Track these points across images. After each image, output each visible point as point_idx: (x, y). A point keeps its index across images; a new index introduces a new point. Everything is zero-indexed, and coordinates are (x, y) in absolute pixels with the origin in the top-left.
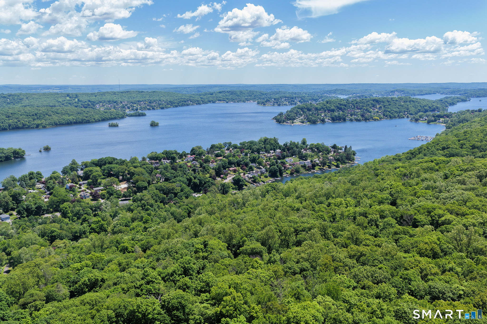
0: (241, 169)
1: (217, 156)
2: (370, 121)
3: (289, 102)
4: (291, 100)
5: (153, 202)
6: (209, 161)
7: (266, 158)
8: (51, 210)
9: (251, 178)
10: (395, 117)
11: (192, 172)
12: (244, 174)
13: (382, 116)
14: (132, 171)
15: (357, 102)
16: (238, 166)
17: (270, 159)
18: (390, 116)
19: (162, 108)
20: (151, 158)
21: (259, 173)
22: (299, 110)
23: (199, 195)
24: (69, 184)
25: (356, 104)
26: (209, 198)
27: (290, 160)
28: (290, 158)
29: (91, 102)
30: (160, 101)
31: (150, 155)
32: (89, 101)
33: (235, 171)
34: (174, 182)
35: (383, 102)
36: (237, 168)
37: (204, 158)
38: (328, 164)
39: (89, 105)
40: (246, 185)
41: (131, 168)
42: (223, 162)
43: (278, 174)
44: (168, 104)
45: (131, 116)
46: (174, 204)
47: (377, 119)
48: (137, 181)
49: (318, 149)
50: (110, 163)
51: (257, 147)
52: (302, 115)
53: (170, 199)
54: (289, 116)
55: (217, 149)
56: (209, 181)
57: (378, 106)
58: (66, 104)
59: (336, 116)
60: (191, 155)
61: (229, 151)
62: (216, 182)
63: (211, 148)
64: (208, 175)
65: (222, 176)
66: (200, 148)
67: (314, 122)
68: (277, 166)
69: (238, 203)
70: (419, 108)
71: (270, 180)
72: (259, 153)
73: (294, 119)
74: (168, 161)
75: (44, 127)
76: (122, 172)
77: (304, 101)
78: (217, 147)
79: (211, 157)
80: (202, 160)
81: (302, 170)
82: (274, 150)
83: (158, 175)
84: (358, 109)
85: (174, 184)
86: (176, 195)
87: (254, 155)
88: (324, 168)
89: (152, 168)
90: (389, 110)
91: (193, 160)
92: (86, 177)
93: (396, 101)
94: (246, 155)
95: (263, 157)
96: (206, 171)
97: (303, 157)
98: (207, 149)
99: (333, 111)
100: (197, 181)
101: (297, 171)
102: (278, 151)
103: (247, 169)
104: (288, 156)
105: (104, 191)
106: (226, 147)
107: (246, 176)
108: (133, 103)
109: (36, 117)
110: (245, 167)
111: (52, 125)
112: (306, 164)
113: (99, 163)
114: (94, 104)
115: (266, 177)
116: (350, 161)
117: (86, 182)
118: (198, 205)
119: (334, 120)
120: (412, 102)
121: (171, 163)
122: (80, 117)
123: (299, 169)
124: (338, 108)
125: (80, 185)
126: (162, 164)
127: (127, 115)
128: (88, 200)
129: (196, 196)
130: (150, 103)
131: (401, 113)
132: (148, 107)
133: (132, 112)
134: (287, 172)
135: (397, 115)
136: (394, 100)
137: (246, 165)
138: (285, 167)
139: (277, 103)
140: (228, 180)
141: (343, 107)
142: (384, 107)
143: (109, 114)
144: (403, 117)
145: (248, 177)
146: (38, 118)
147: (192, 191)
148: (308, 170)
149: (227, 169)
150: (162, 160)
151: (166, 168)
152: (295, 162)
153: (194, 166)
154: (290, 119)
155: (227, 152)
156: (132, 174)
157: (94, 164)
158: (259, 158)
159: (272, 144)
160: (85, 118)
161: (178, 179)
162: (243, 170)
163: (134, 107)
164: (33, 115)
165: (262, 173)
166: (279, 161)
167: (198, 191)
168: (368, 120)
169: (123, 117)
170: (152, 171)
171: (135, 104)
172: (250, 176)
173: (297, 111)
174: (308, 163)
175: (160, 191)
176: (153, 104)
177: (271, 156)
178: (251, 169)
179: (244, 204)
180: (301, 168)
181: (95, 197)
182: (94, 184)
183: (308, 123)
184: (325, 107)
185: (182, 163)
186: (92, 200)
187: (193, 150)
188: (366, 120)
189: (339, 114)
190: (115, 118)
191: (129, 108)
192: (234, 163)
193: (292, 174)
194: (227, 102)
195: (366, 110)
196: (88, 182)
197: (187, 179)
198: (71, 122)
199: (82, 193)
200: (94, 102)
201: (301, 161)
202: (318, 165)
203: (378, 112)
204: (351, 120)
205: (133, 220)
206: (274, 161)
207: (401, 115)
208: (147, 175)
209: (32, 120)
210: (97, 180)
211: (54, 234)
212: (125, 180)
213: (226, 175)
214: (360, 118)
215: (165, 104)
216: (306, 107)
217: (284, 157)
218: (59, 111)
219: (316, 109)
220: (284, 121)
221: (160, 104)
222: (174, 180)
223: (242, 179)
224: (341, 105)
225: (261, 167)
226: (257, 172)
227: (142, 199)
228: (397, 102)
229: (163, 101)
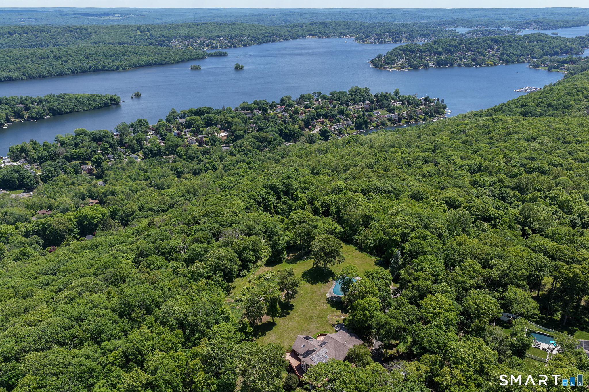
0: (329, 121)
1: (306, 107)
2: (481, 67)
3: (393, 39)
4: (396, 36)
5: (251, 148)
6: (299, 113)
7: (353, 110)
8: (168, 152)
9: (337, 130)
10: (513, 62)
11: (283, 123)
12: (331, 126)
13: (497, 60)
14: (230, 120)
15: (471, 42)
16: (326, 117)
17: (357, 111)
18: (507, 60)
19: (245, 46)
20: (243, 108)
21: (346, 126)
22: (400, 52)
23: (289, 144)
24: (177, 132)
25: (470, 44)
26: (298, 146)
27: (377, 113)
28: (378, 111)
29: (165, 37)
30: (242, 36)
31: (242, 105)
32: (163, 36)
33: (322, 123)
34: (268, 132)
35: (503, 42)
36: (325, 120)
37: (293, 108)
38: (415, 118)
39: (163, 41)
40: (332, 136)
41: (229, 118)
42: (311, 114)
43: (364, 127)
44: (251, 40)
45: (212, 56)
46: (269, 151)
47: (491, 65)
48: (236, 130)
49: (408, 101)
50: (208, 113)
51: (346, 98)
52: (403, 58)
53: (265, 147)
54: (388, 59)
55: (307, 100)
56: (298, 132)
57: (496, 47)
58: (138, 40)
59: (442, 60)
60: (281, 106)
61: (318, 102)
62: (304, 132)
63: (300, 98)
64: (297, 126)
65: (310, 127)
66: (289, 98)
67: (415, 68)
68: (363, 119)
69: (322, 151)
70: (546, 50)
71: (355, 132)
72: (347, 105)
73: (393, 64)
74: (260, 112)
75: (124, 69)
76: (221, 122)
77: (411, 37)
78: (307, 98)
79: (300, 108)
80: (292, 111)
81: (388, 123)
82: (364, 102)
83: (252, 125)
84: (471, 51)
85: (268, 134)
86: (269, 143)
87: (342, 107)
88: (411, 121)
89: (246, 119)
90: (508, 52)
91: (283, 111)
92: (189, 125)
93: (520, 40)
94: (334, 107)
95: (352, 109)
96: (295, 122)
97: (391, 110)
98: (296, 99)
99: (440, 53)
100: (287, 131)
101: (383, 124)
102: (368, 102)
103: (334, 121)
104: (375, 109)
105: (207, 139)
106: (316, 97)
107: (332, 128)
108: (211, 39)
109: (114, 58)
110: (332, 119)
111: (132, 67)
112: (393, 117)
113: (198, 113)
114: (169, 39)
115: (352, 129)
116: (439, 115)
117: (190, 129)
118: (290, 152)
119: (440, 64)
120: (539, 43)
121: (263, 114)
122: (159, 58)
123: (385, 121)
124: (446, 49)
125: (185, 132)
126: (254, 115)
127: (207, 55)
128: (195, 146)
129: (287, 145)
130: (231, 38)
131: (522, 57)
132: (229, 44)
133: (213, 51)
134: (373, 124)
135: (515, 59)
136: (516, 40)
137: (334, 116)
138: (371, 120)
139: (379, 39)
140: (316, 131)
141: (452, 49)
142: (503, 48)
143: (189, 54)
144: (524, 62)
145: (334, 128)
146: (116, 59)
147: (284, 140)
148: (394, 123)
149: (315, 121)
150: (254, 111)
151: (259, 119)
152: (382, 115)
153: (285, 117)
154: (389, 64)
155: (316, 104)
156: (230, 124)
157: (193, 113)
158: (347, 109)
159: (362, 95)
160: (164, 59)
161: (271, 129)
162: (331, 121)
163: (213, 44)
164: (111, 56)
165: (348, 125)
166: (366, 113)
167: (288, 141)
168: (480, 65)
169: (203, 58)
170: (246, 121)
171: (214, 40)
172: (336, 127)
173: (399, 53)
174: (395, 116)
175: (256, 139)
176: (234, 41)
177: (359, 108)
178: (338, 121)
179: (327, 152)
180: (387, 121)
181: (201, 143)
182: (197, 132)
183: (409, 68)
184: (431, 48)
185: (272, 114)
186: (198, 146)
187: (282, 100)
188: (477, 65)
189: (446, 57)
190: (195, 59)
191: (207, 45)
192: (322, 115)
193: (377, 127)
194: (319, 38)
195: (480, 53)
196: (192, 130)
197: (279, 129)
198: (150, 64)
199: (189, 140)
200: (168, 38)
201: (389, 114)
202: (404, 118)
203: (493, 55)
204: (460, 65)
205: (238, 162)
206: (361, 113)
207: (521, 59)
208: (243, 125)
209: (111, 61)
210: (200, 128)
211: (179, 170)
212: (223, 129)
213: (314, 127)
214: (470, 62)
215: (248, 40)
216: (409, 48)
217: (372, 110)
218: (137, 51)
219: (421, 51)
220: (381, 66)
221: (241, 41)
222: (267, 130)
223: (329, 130)
224: (451, 46)
225: (348, 119)
226: (343, 124)
227: (241, 146)
228: (520, 43)
229: (246, 36)
